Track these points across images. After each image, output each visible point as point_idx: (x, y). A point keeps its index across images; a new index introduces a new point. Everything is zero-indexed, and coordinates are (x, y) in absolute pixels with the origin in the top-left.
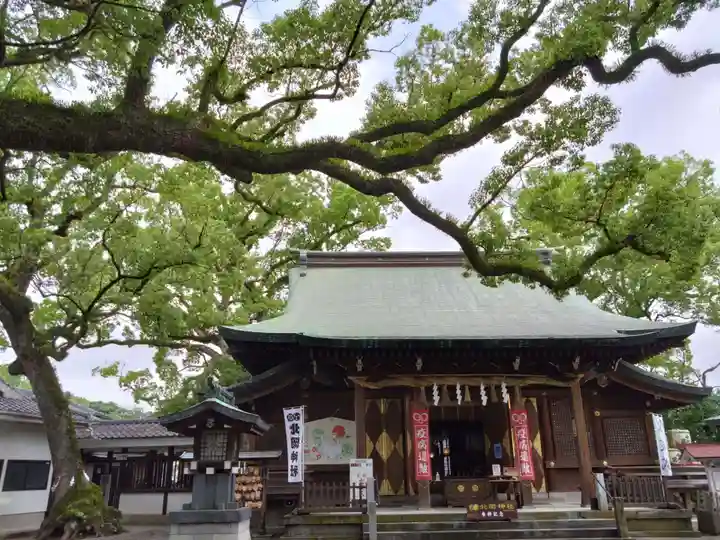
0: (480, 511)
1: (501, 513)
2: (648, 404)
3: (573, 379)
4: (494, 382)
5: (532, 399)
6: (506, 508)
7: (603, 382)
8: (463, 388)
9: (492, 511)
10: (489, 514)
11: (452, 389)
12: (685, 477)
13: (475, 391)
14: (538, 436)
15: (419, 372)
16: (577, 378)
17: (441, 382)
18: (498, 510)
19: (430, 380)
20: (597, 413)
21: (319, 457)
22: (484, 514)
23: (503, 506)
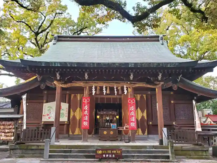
0: (102, 154)
1: (114, 155)
2: (195, 98)
3: (158, 84)
4: (121, 85)
5: (144, 95)
6: (116, 153)
7: (175, 87)
8: (106, 88)
9: (109, 154)
10: (107, 156)
11: (101, 88)
12: (209, 130)
14: (145, 111)
15: (86, 80)
16: (160, 84)
17: (96, 85)
18: (112, 154)
19: (92, 84)
20: (172, 102)
21: (49, 118)
22: (104, 156)
23: (115, 152)
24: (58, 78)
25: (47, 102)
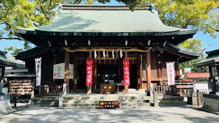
0: (104, 105)
1: (113, 106)
2: (178, 59)
3: (147, 49)
4: (117, 50)
6: (115, 104)
7: (162, 51)
8: (106, 52)
9: (109, 105)
10: (108, 106)
11: (102, 53)
13: (110, 53)
15: (89, 46)
16: (149, 49)
17: (98, 50)
19: (93, 49)
20: (159, 62)
21: (59, 76)
22: (106, 106)
24: (66, 44)
25: (56, 64)
